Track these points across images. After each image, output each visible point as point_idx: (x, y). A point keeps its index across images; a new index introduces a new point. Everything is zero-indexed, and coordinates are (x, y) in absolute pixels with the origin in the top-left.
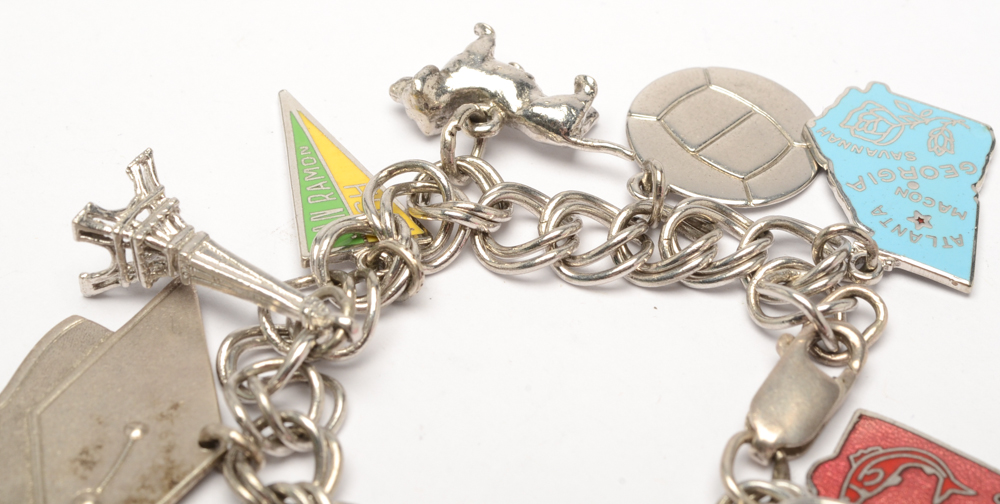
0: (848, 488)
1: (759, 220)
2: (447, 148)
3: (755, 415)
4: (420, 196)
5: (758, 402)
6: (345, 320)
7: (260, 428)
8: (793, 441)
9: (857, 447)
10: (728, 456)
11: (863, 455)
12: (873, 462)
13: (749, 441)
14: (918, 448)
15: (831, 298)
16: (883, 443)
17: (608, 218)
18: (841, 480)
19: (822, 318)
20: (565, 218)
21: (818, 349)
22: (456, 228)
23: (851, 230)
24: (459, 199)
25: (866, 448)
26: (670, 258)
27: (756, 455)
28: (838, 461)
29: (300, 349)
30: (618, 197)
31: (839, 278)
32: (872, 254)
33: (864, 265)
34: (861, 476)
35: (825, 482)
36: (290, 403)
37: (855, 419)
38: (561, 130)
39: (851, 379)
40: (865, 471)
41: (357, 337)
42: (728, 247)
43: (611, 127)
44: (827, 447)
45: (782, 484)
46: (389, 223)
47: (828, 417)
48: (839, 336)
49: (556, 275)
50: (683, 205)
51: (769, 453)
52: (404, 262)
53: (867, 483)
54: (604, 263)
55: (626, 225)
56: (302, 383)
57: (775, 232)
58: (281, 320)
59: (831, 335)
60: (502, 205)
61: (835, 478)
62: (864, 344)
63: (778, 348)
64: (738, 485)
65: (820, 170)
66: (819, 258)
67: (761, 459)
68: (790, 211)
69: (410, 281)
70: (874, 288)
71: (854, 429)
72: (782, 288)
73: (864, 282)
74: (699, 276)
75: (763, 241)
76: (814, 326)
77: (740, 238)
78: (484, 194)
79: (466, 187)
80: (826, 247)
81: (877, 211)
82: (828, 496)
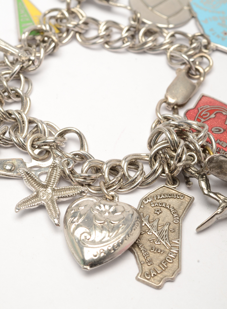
0: (198, 118)
1: (172, 32)
2: (68, 4)
3: (168, 93)
4: (60, 20)
5: (169, 90)
6: (32, 58)
7: (4, 93)
8: (180, 101)
9: (201, 105)
10: (158, 106)
11: (203, 108)
12: (206, 110)
13: (165, 102)
14: (221, 106)
15: (195, 57)
16: (210, 104)
17: (121, 29)
18: (195, 116)
19: (191, 63)
20: (107, 29)
21: (189, 73)
22: (70, 30)
23: (202, 35)
24: (72, 21)
25: (204, 106)
26: (141, 42)
27: (168, 107)
28: (194, 110)
29: (17, 67)
30: (125, 23)
31: (197, 51)
32: (209, 43)
33: (206, 47)
34: (202, 115)
35: (190, 116)
36: (12, 84)
37: (201, 97)
38: (107, 0)
39: (200, 84)
40: (203, 113)
41: (36, 63)
42: (161, 40)
44: (191, 105)
45: (176, 116)
46: (48, 28)
47: (192, 95)
48: (197, 70)
49: (104, 48)
50: (147, 26)
51: (172, 106)
52: (53, 41)
53: (204, 117)
54: (119, 44)
55: (128, 30)
56: (18, 79)
57: (177, 35)
58: (11, 58)
59: (194, 69)
60: (86, 23)
61: (193, 115)
62: (205, 73)
63: (176, 73)
64: (161, 116)
65: (193, 17)
66: (191, 44)
67: (169, 108)
68: (183, 29)
69: (54, 47)
70: (209, 55)
71: (200, 100)
72: (179, 53)
73: (205, 53)
74: (151, 49)
75: (173, 38)
76: (189, 66)
77: (165, 37)
78: (80, 20)
79: (74, 18)
80: (194, 41)
81: (211, 30)
82: (191, 119)
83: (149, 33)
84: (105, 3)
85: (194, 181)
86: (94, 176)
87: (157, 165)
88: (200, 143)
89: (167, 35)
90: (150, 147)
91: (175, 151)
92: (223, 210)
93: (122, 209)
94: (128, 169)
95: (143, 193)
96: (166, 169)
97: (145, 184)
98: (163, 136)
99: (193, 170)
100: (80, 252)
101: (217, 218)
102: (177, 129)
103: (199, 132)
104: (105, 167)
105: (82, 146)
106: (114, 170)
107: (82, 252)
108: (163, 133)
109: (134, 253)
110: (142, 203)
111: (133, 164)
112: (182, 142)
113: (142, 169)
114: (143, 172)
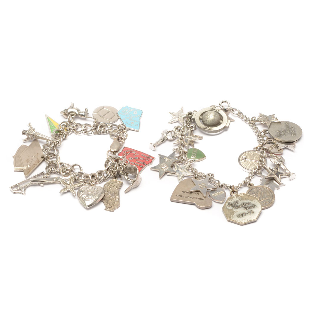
1: (111, 125)
2: (69, 119)
4: (66, 126)
5: (111, 147)
6: (58, 141)
7: (49, 155)
8: (115, 150)
9: (124, 151)
10: (108, 153)
12: (126, 152)
13: (110, 151)
14: (132, 150)
15: (121, 133)
16: (127, 150)
17: (91, 126)
18: (122, 154)
20: (85, 127)
21: (118, 139)
22: (71, 129)
23: (122, 125)
24: (71, 126)
26: (99, 130)
28: (122, 152)
29: (53, 145)
30: (92, 124)
32: (125, 127)
33: (125, 129)
34: (124, 154)
35: (120, 154)
36: (52, 152)
38: (84, 116)
39: (124, 143)
41: (60, 143)
42: (107, 129)
43: (91, 115)
44: (120, 151)
45: (114, 155)
46: (62, 130)
47: (120, 147)
48: (121, 138)
49: (85, 134)
50: (101, 124)
52: (65, 134)
54: (91, 132)
55: (93, 126)
56: (53, 150)
57: (112, 126)
58: (49, 142)
60: (77, 126)
62: (125, 139)
63: (113, 140)
64: (109, 156)
65: (119, 118)
66: (119, 128)
67: (112, 153)
68: (115, 124)
69: (66, 136)
70: (126, 132)
71: (124, 149)
72: (114, 132)
73: (125, 131)
74: (103, 132)
75: (111, 127)
76: (118, 137)
77: (108, 127)
78: (74, 125)
79: (72, 124)
80: (119, 127)
81: (126, 122)
82: (120, 156)
83: (101, 127)
84: (83, 117)
85: (122, 176)
86: (86, 179)
87: (108, 172)
88: (124, 163)
89: (109, 126)
90: (106, 167)
91: (114, 166)
92: (133, 184)
93: (97, 188)
94: (98, 176)
95: (105, 183)
96: (112, 173)
97: (105, 180)
98: (110, 163)
99: (121, 172)
100: (84, 204)
101: (132, 187)
102: (114, 159)
103: (123, 159)
104: (89, 176)
105: (81, 170)
106: (93, 176)
107: (85, 203)
108: (110, 161)
109: (103, 202)
110: (104, 186)
111: (100, 174)
112: (116, 163)
113: (103, 175)
114: (104, 176)
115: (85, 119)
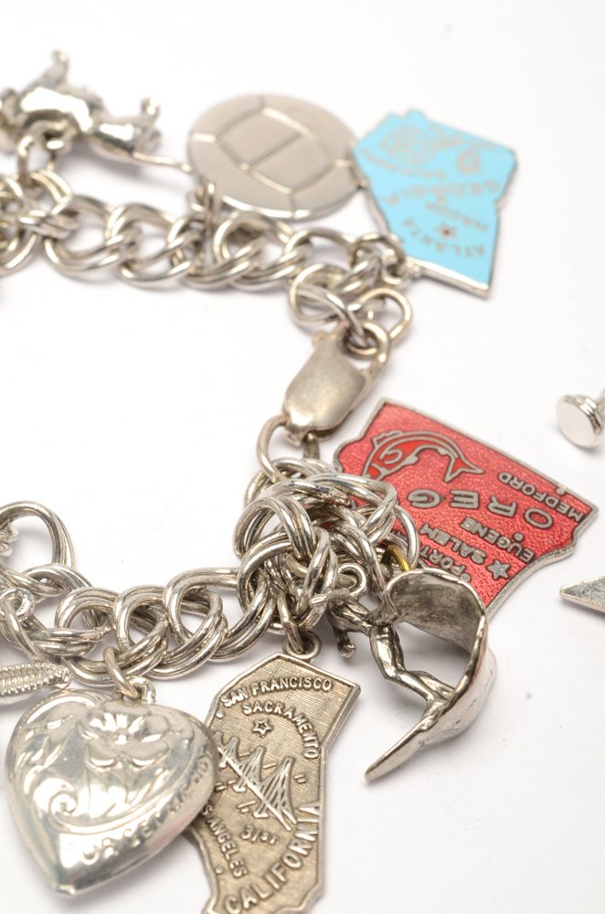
0: (370, 466)
1: (302, 232)
2: (22, 163)
3: (289, 401)
5: (293, 390)
8: (323, 424)
9: (380, 430)
10: (264, 437)
11: (385, 438)
12: (394, 444)
13: (283, 424)
14: (434, 432)
15: (364, 299)
16: (403, 427)
17: (166, 226)
18: (364, 460)
19: (353, 317)
20: (127, 226)
21: (348, 343)
22: (28, 234)
23: (383, 239)
24: (32, 208)
25: (388, 432)
26: (220, 262)
27: (290, 436)
28: (362, 443)
30: (176, 208)
31: (370, 282)
32: (401, 260)
33: (393, 270)
34: (382, 456)
35: (350, 460)
37: (380, 406)
38: (128, 148)
39: (379, 371)
40: (386, 452)
42: (273, 253)
43: (174, 145)
44: (354, 431)
45: (311, 462)
47: (355, 403)
48: (368, 333)
49: (119, 278)
50: (234, 215)
51: (301, 435)
53: (387, 463)
54: (160, 267)
55: (184, 230)
57: (317, 241)
59: (361, 332)
60: (70, 213)
61: (359, 457)
62: (390, 340)
63: (314, 343)
64: (271, 463)
65: (360, 188)
66: (354, 263)
67: (293, 440)
68: (330, 223)
70: (403, 291)
71: (378, 415)
72: (320, 290)
73: (392, 287)
74: (247, 278)
75: (304, 248)
76: (346, 324)
77: (283, 245)
78: (55, 204)
79: (39, 198)
80: (360, 253)
81: (409, 223)
82: (352, 472)
83: (241, 234)
84: (121, 156)
85: (360, 640)
86: (88, 635)
87: (258, 598)
88: (375, 537)
89: (291, 235)
90: (242, 549)
91: (306, 561)
92: (435, 720)
93: (163, 726)
94: (183, 611)
95: (224, 676)
96: (284, 610)
97: (229, 651)
98: (274, 522)
99: (354, 612)
101: (422, 743)
102: (311, 500)
103: (373, 505)
104: (118, 607)
105: (58, 553)
106: (143, 615)
108: (273, 513)
109: (197, 844)
110: (218, 704)
111: (196, 597)
112: (325, 537)
113: (220, 612)
114: (221, 618)
115: (132, 172)
